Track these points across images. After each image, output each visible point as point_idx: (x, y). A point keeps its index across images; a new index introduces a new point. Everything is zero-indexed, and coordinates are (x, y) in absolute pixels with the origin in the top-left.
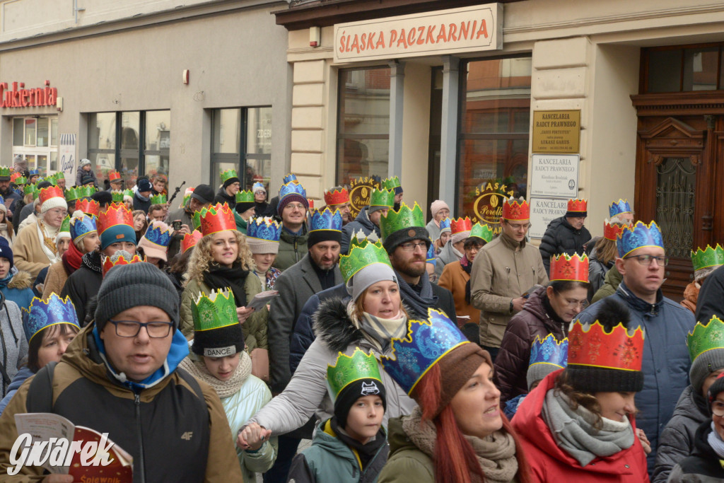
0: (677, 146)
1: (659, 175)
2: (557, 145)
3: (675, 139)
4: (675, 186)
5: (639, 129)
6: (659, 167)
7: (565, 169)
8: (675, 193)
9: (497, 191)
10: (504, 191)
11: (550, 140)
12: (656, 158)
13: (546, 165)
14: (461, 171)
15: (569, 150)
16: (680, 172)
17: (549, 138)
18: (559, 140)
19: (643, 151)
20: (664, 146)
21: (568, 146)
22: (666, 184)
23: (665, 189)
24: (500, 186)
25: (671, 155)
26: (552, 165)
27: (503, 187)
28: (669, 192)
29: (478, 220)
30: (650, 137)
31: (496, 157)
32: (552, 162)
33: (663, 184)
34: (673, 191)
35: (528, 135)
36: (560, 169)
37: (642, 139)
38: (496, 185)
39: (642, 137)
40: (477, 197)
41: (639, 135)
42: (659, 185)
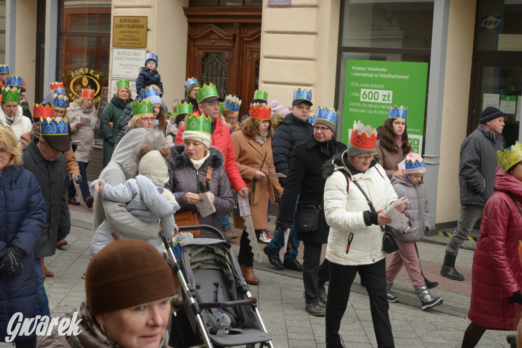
0: (216, 44)
1: (203, 65)
2: (130, 42)
3: (214, 39)
4: (214, 73)
5: (189, 32)
6: (203, 59)
7: (137, 59)
8: (214, 78)
9: (88, 74)
10: (92, 74)
11: (126, 37)
12: (201, 53)
13: (124, 56)
14: (60, 59)
15: (139, 46)
16: (217, 63)
17: (124, 36)
18: (132, 38)
19: (192, 48)
20: (207, 44)
21: (139, 42)
22: (208, 72)
23: (207, 75)
24: (89, 71)
25: (212, 51)
26: (127, 56)
27: (91, 72)
28: (210, 77)
29: (73, 95)
30: (197, 37)
31: (86, 50)
32: (127, 54)
33: (206, 72)
34: (213, 76)
35: (110, 33)
36: (133, 59)
37: (191, 39)
38: (87, 70)
39: (191, 37)
40: (73, 78)
41: (189, 36)
42: (203, 72)
